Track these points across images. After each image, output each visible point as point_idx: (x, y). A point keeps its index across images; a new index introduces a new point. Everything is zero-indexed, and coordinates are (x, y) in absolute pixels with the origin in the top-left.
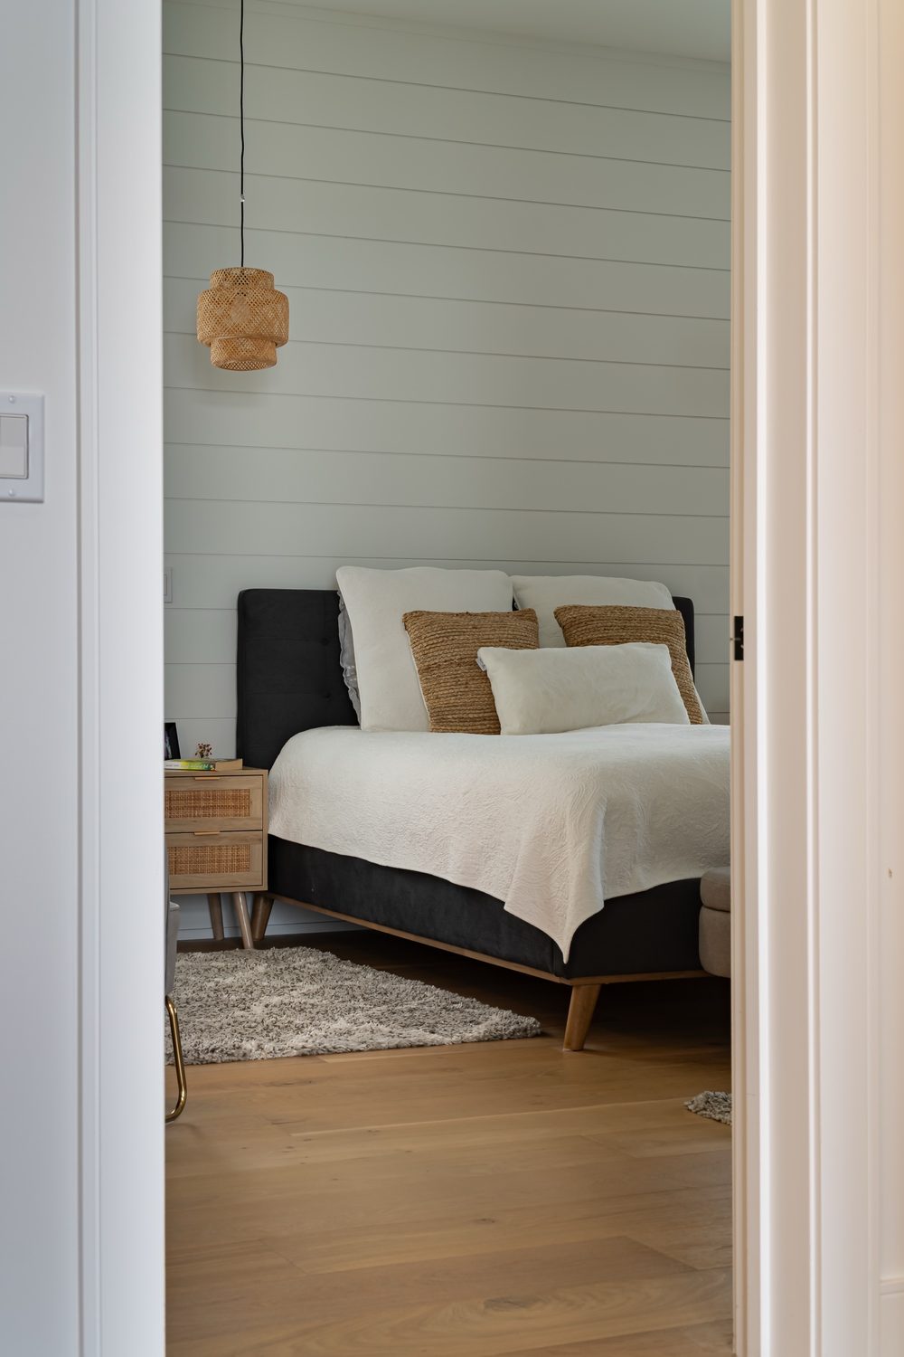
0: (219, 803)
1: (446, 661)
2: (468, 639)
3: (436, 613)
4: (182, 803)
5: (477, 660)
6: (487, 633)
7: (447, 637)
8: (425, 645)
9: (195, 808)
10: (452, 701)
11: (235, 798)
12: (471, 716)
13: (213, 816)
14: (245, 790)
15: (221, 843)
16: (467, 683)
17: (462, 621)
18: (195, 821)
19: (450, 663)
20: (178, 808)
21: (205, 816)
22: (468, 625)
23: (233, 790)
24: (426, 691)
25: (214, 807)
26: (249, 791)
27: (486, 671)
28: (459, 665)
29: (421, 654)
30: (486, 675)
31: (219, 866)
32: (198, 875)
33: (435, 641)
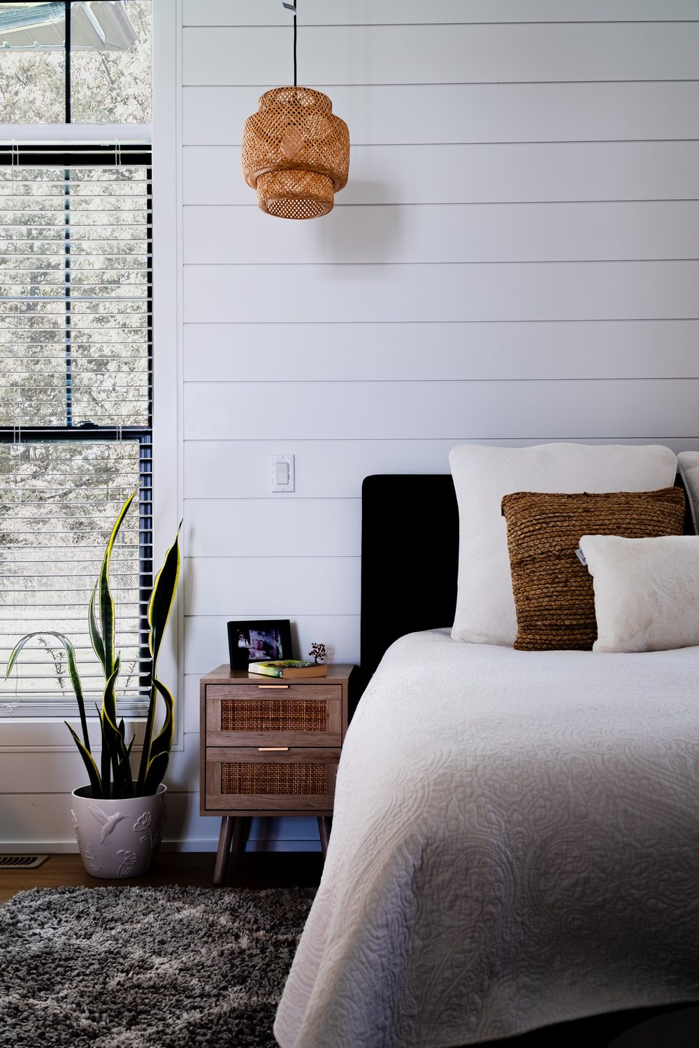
0: (291, 715)
1: (542, 553)
2: (574, 526)
3: (542, 494)
4: (246, 714)
5: (577, 552)
6: (601, 518)
7: (547, 523)
8: (519, 533)
9: (262, 719)
10: (544, 604)
11: (308, 709)
12: (567, 623)
13: (284, 729)
14: (321, 702)
15: (292, 760)
16: (566, 581)
17: (573, 504)
18: (261, 735)
19: (547, 556)
20: (242, 719)
21: (274, 729)
22: (578, 508)
23: (306, 701)
24: (517, 591)
25: (284, 719)
26: (325, 701)
27: (586, 566)
28: (559, 558)
29: (514, 544)
30: (587, 571)
31: (291, 786)
32: (264, 795)
33: (531, 529)
